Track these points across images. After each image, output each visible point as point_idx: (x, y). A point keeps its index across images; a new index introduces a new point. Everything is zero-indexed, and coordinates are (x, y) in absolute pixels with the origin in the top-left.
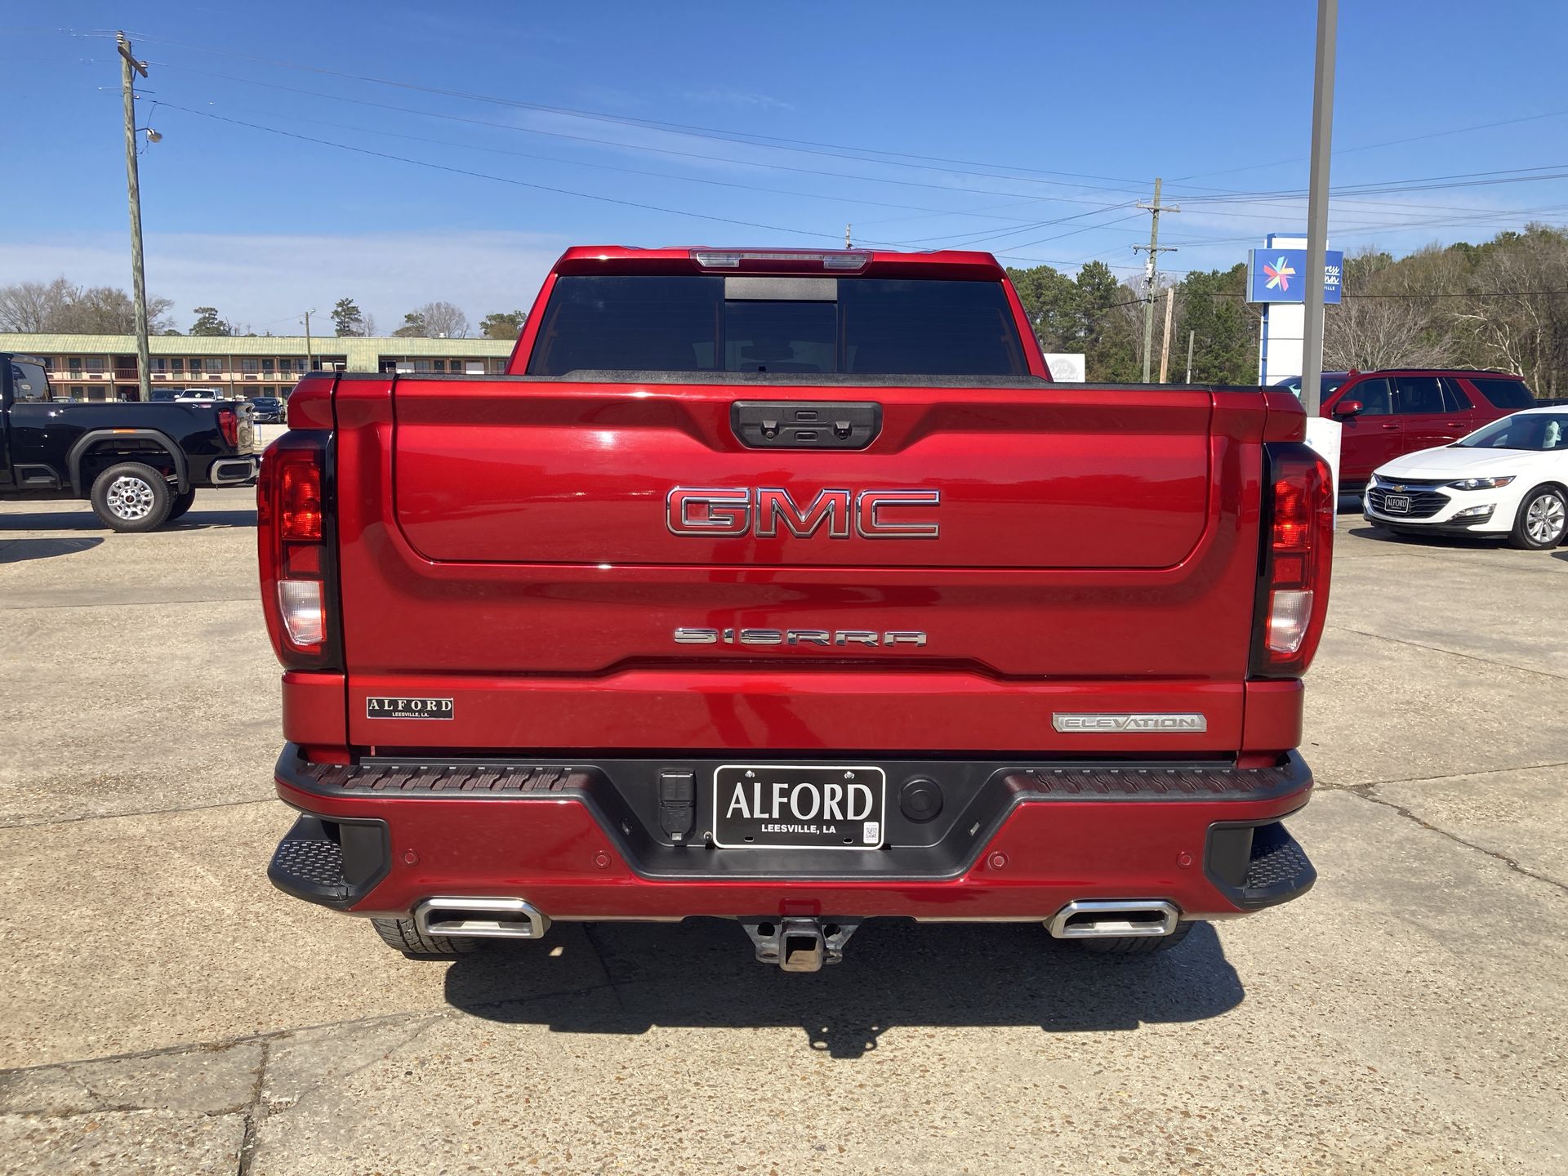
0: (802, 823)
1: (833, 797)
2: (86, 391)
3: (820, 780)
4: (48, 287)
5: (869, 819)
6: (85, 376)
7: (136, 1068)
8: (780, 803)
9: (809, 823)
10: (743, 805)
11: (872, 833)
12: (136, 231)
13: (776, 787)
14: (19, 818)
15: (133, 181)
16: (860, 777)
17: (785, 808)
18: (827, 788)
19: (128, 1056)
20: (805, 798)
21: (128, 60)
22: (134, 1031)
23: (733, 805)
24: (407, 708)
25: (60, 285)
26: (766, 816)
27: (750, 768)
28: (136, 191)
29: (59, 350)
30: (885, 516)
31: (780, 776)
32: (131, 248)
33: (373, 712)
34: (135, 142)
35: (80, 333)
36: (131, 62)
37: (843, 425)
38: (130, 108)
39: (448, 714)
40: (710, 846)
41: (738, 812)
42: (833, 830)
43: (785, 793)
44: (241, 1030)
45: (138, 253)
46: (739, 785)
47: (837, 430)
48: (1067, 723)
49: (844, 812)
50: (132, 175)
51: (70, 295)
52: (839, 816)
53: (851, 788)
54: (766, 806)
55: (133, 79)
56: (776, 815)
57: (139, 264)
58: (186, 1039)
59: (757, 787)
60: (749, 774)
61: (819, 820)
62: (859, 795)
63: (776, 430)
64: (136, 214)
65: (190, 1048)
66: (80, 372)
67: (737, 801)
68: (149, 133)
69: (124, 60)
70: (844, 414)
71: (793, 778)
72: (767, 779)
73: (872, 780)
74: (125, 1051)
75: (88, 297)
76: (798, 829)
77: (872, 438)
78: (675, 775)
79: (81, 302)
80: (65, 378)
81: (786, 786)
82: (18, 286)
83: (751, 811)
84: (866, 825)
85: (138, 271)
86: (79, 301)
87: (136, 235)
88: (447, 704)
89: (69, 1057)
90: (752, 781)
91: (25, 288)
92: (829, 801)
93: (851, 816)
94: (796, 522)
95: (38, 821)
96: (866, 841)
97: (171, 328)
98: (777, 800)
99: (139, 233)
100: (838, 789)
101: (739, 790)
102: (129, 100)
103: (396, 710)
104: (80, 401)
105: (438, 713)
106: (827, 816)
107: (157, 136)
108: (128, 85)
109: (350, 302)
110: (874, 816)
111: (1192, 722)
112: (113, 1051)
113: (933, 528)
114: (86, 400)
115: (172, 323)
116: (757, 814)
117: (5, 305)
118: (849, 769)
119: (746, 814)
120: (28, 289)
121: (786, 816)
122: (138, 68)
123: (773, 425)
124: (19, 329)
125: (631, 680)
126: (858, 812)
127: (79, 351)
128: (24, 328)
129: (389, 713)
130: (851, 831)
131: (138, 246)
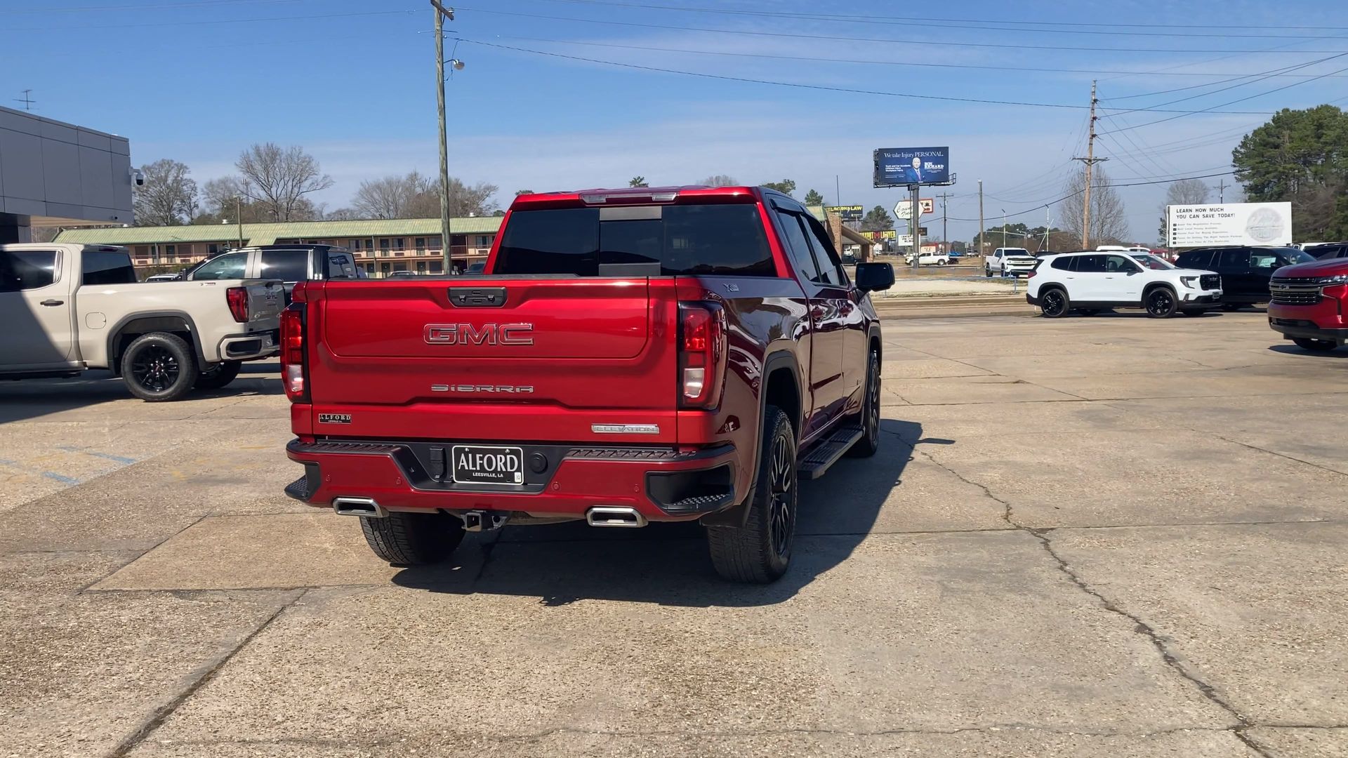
0: (489, 472)
1: (501, 461)
2: (427, 265)
3: (495, 453)
4: (404, 178)
5: (516, 471)
6: (428, 253)
7: (251, 593)
8: (480, 463)
9: (492, 472)
10: (465, 463)
11: (518, 477)
12: (442, 142)
13: (478, 456)
14: (250, 512)
15: (441, 102)
16: (512, 452)
17: (482, 465)
18: (498, 456)
19: (250, 589)
20: (490, 460)
21: (438, 9)
22: (257, 581)
23: (461, 464)
24: (334, 419)
25: (413, 177)
26: (475, 469)
27: (467, 447)
28: (443, 110)
29: (409, 232)
30: (511, 335)
31: (479, 451)
32: (439, 154)
33: (321, 420)
34: (443, 71)
35: (428, 217)
36: (441, 10)
37: (491, 297)
38: (439, 45)
39: (349, 421)
40: (453, 482)
41: (463, 466)
42: (502, 475)
43: (481, 459)
44: (299, 584)
45: (443, 159)
46: (463, 455)
47: (489, 299)
48: (599, 429)
49: (506, 468)
50: (440, 98)
51: (421, 186)
52: (504, 470)
53: (508, 457)
54: (474, 465)
55: (442, 23)
56: (478, 468)
57: (444, 166)
58: (276, 585)
59: (470, 455)
60: (467, 449)
61: (495, 471)
62: (512, 459)
63: (465, 299)
64: (443, 128)
65: (276, 588)
66: (424, 250)
67: (463, 462)
68: (455, 63)
69: (436, 9)
70: (491, 292)
71: (484, 452)
72: (474, 452)
73: (517, 453)
74: (249, 587)
75: (433, 186)
76: (487, 475)
77: (503, 303)
78: (436, 450)
79: (429, 192)
80: (413, 255)
81: (481, 455)
82: (382, 179)
83: (468, 467)
84: (516, 474)
85: (443, 173)
86: (427, 191)
87: (443, 144)
88: (349, 417)
89: (226, 587)
90: (468, 453)
91: (388, 183)
92: (499, 462)
93: (509, 470)
94: (474, 338)
95: (257, 513)
96: (516, 481)
97: (498, 209)
98: (478, 462)
99: (444, 143)
100: (503, 457)
101: (463, 457)
102: (439, 39)
103: (330, 419)
104: (423, 273)
105: (345, 421)
106: (499, 469)
107: (461, 65)
108: (439, 28)
109: (641, 180)
110: (519, 470)
111: (652, 428)
112: (245, 587)
113: (530, 341)
114: (428, 273)
115: (496, 206)
116: (471, 468)
117: (372, 196)
118: (508, 448)
119: (467, 468)
120: (390, 183)
121: (482, 470)
122: (447, 14)
123: (463, 297)
124: (381, 215)
125: (419, 406)
126: (512, 468)
127: (423, 232)
128: (386, 215)
129: (327, 421)
130: (509, 477)
131: (443, 152)
